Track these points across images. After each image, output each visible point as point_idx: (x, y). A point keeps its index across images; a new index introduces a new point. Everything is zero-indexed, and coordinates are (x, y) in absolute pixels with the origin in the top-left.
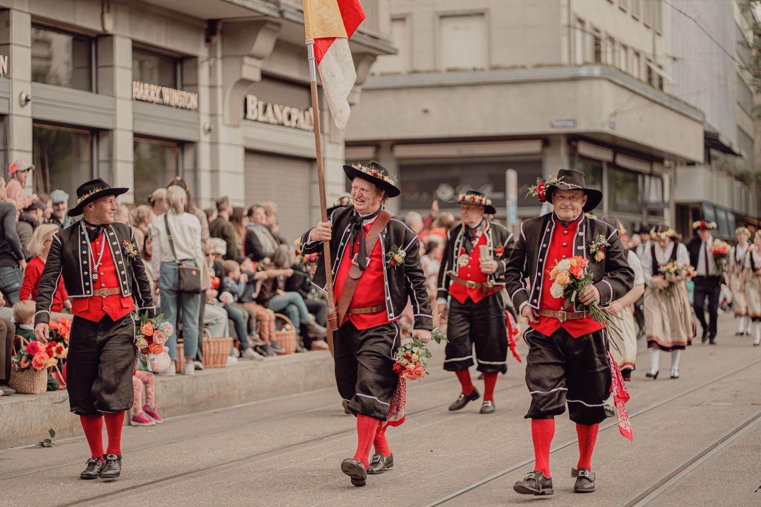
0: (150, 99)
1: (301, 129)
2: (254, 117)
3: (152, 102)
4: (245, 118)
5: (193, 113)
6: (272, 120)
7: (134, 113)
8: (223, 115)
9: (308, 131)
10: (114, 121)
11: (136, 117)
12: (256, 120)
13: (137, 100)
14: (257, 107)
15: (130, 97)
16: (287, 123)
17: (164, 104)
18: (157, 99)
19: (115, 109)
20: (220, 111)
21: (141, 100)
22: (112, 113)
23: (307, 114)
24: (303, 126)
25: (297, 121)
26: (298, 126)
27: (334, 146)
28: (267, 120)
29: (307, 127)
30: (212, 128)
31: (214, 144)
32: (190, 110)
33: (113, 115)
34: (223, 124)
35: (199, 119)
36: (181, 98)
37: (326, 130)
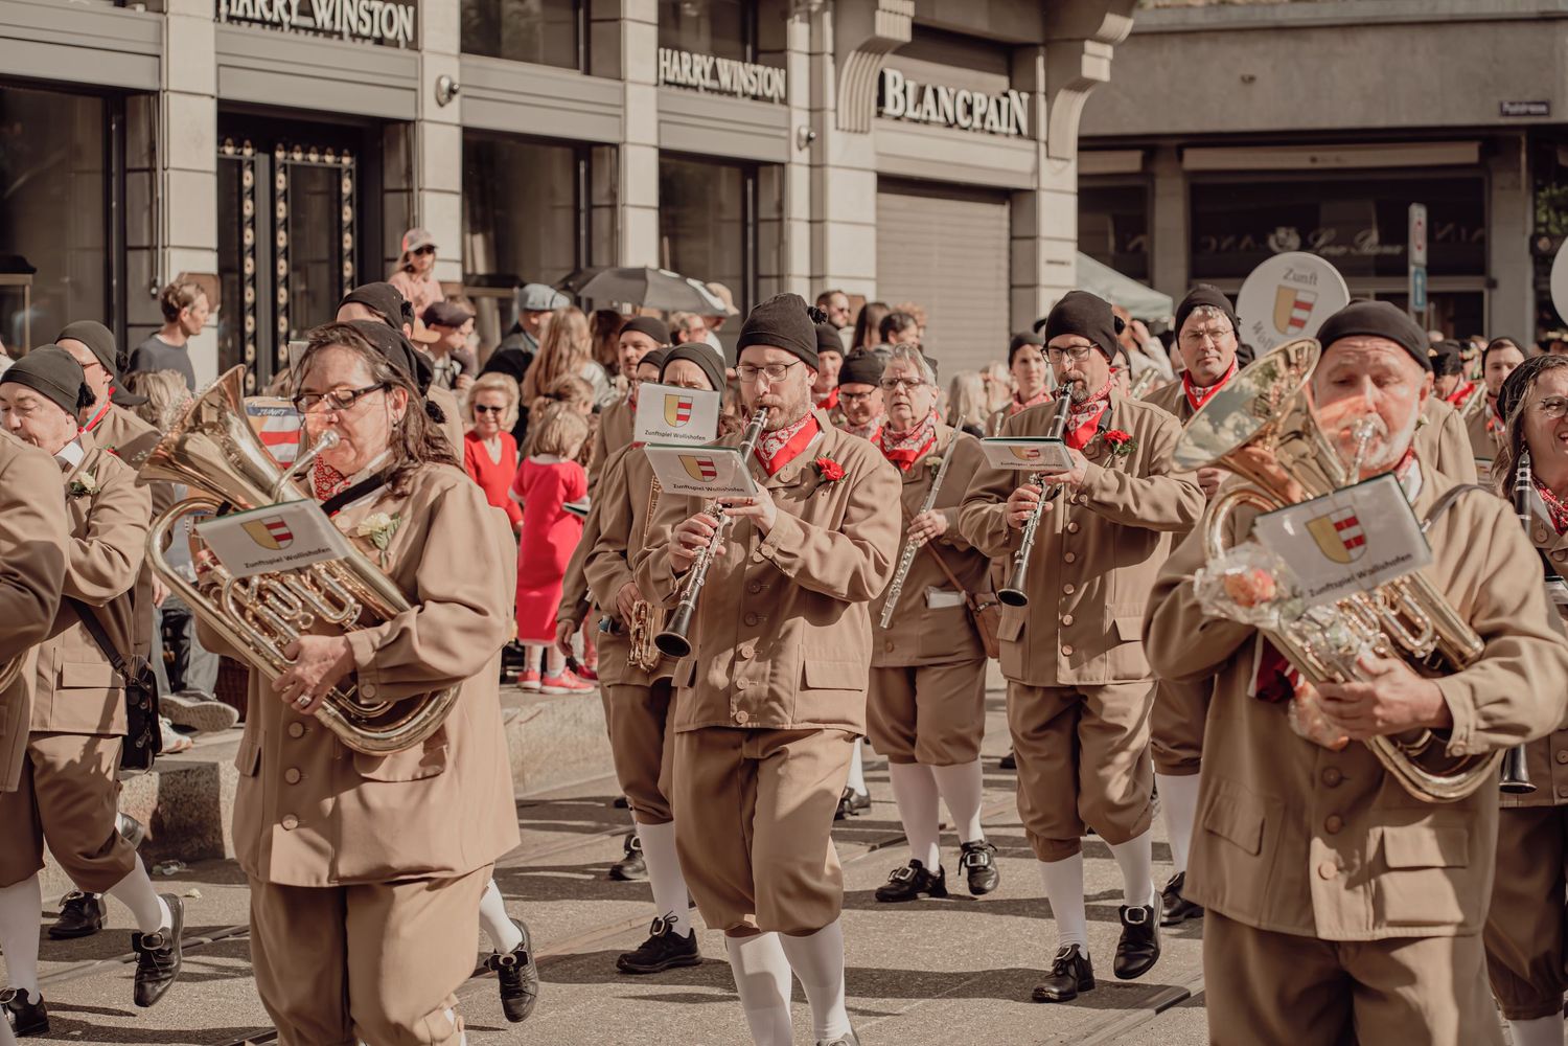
0: (693, 81)
1: (992, 132)
2: (899, 112)
3: (696, 88)
4: (880, 114)
5: (777, 106)
6: (933, 117)
7: (659, 111)
8: (836, 110)
9: (1007, 135)
10: (623, 129)
11: (664, 118)
12: (902, 118)
13: (667, 83)
14: (904, 92)
15: (654, 81)
16: (964, 122)
17: (721, 92)
18: (708, 83)
19: (623, 106)
20: (830, 104)
21: (677, 84)
22: (619, 112)
23: (1004, 101)
24: (996, 127)
25: (983, 118)
26: (987, 126)
27: (1059, 165)
28: (924, 117)
29: (1004, 129)
30: (813, 135)
31: (817, 167)
32: (771, 100)
33: (619, 116)
34: (837, 128)
35: (789, 117)
36: (753, 78)
37: (1042, 134)
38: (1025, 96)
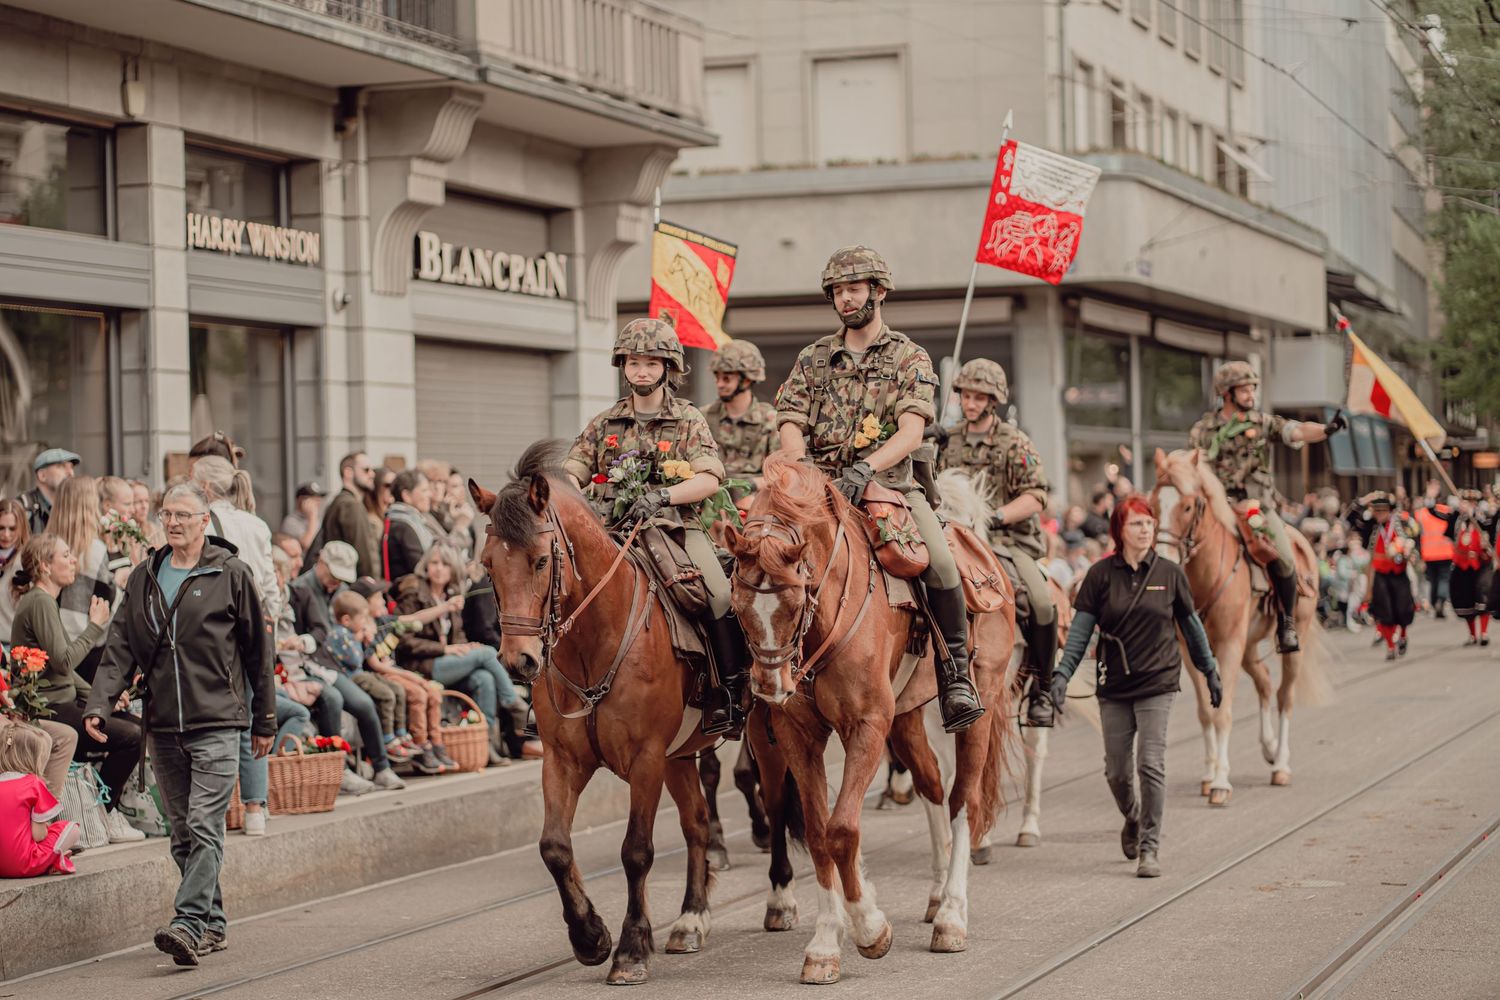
0: (223, 246)
1: (529, 294)
2: (435, 275)
3: (226, 253)
4: (416, 277)
5: (311, 271)
6: (471, 280)
7: (189, 276)
8: (371, 273)
9: (545, 297)
10: (151, 294)
11: (195, 282)
12: (439, 281)
13: (196, 248)
14: (441, 254)
15: (182, 245)
16: (501, 284)
17: (252, 255)
18: (238, 247)
19: (151, 270)
20: (365, 266)
21: (204, 249)
22: (146, 276)
23: (541, 264)
24: (534, 289)
25: (521, 280)
26: (525, 288)
27: (597, 325)
28: (461, 280)
29: (542, 290)
30: (348, 298)
31: (353, 330)
32: (304, 264)
33: (147, 281)
34: (372, 291)
35: (323, 281)
36: (286, 243)
37: (580, 295)
38: (563, 259)
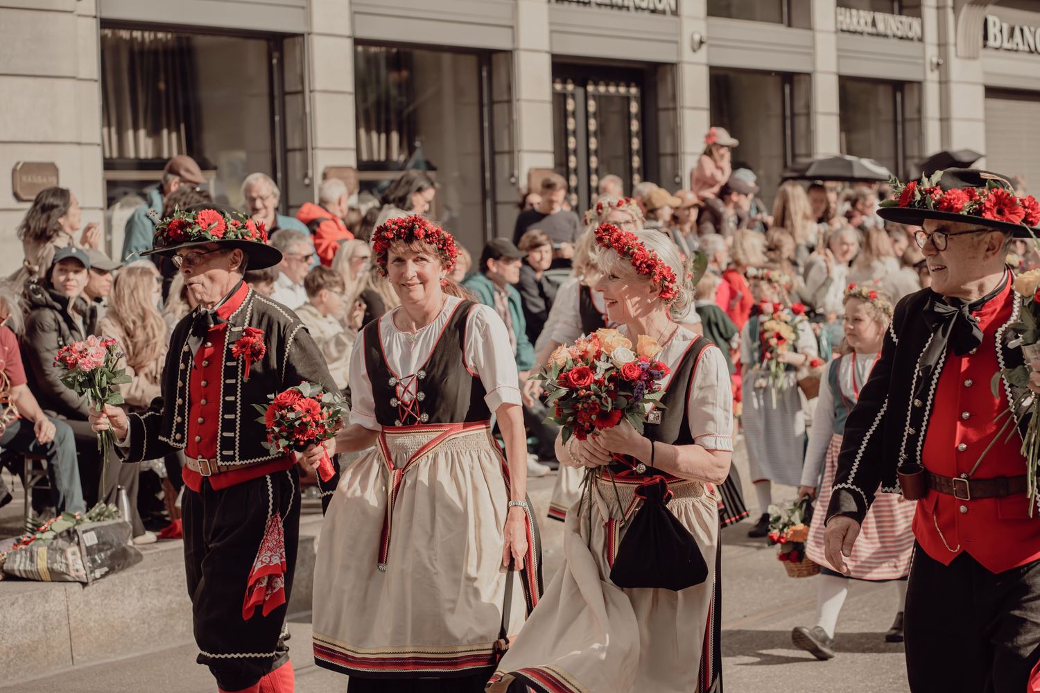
0: (859, 29)
2: (998, 44)
3: (861, 33)
4: (985, 46)
5: (916, 44)
6: (1021, 47)
7: (838, 50)
8: (956, 45)
10: (813, 63)
11: (841, 54)
12: (1000, 48)
13: (843, 31)
14: (1001, 31)
15: (832, 28)
17: (878, 35)
18: (869, 29)
19: (813, 47)
20: (951, 40)
21: (849, 31)
22: (810, 50)
28: (1015, 47)
30: (941, 62)
31: (944, 83)
32: (912, 39)
33: (810, 54)
34: (957, 56)
35: (924, 50)
36: (899, 25)
